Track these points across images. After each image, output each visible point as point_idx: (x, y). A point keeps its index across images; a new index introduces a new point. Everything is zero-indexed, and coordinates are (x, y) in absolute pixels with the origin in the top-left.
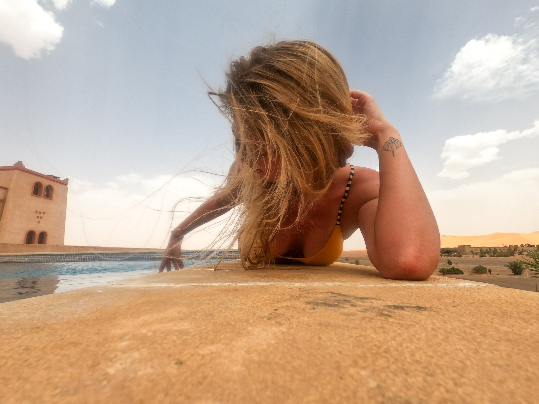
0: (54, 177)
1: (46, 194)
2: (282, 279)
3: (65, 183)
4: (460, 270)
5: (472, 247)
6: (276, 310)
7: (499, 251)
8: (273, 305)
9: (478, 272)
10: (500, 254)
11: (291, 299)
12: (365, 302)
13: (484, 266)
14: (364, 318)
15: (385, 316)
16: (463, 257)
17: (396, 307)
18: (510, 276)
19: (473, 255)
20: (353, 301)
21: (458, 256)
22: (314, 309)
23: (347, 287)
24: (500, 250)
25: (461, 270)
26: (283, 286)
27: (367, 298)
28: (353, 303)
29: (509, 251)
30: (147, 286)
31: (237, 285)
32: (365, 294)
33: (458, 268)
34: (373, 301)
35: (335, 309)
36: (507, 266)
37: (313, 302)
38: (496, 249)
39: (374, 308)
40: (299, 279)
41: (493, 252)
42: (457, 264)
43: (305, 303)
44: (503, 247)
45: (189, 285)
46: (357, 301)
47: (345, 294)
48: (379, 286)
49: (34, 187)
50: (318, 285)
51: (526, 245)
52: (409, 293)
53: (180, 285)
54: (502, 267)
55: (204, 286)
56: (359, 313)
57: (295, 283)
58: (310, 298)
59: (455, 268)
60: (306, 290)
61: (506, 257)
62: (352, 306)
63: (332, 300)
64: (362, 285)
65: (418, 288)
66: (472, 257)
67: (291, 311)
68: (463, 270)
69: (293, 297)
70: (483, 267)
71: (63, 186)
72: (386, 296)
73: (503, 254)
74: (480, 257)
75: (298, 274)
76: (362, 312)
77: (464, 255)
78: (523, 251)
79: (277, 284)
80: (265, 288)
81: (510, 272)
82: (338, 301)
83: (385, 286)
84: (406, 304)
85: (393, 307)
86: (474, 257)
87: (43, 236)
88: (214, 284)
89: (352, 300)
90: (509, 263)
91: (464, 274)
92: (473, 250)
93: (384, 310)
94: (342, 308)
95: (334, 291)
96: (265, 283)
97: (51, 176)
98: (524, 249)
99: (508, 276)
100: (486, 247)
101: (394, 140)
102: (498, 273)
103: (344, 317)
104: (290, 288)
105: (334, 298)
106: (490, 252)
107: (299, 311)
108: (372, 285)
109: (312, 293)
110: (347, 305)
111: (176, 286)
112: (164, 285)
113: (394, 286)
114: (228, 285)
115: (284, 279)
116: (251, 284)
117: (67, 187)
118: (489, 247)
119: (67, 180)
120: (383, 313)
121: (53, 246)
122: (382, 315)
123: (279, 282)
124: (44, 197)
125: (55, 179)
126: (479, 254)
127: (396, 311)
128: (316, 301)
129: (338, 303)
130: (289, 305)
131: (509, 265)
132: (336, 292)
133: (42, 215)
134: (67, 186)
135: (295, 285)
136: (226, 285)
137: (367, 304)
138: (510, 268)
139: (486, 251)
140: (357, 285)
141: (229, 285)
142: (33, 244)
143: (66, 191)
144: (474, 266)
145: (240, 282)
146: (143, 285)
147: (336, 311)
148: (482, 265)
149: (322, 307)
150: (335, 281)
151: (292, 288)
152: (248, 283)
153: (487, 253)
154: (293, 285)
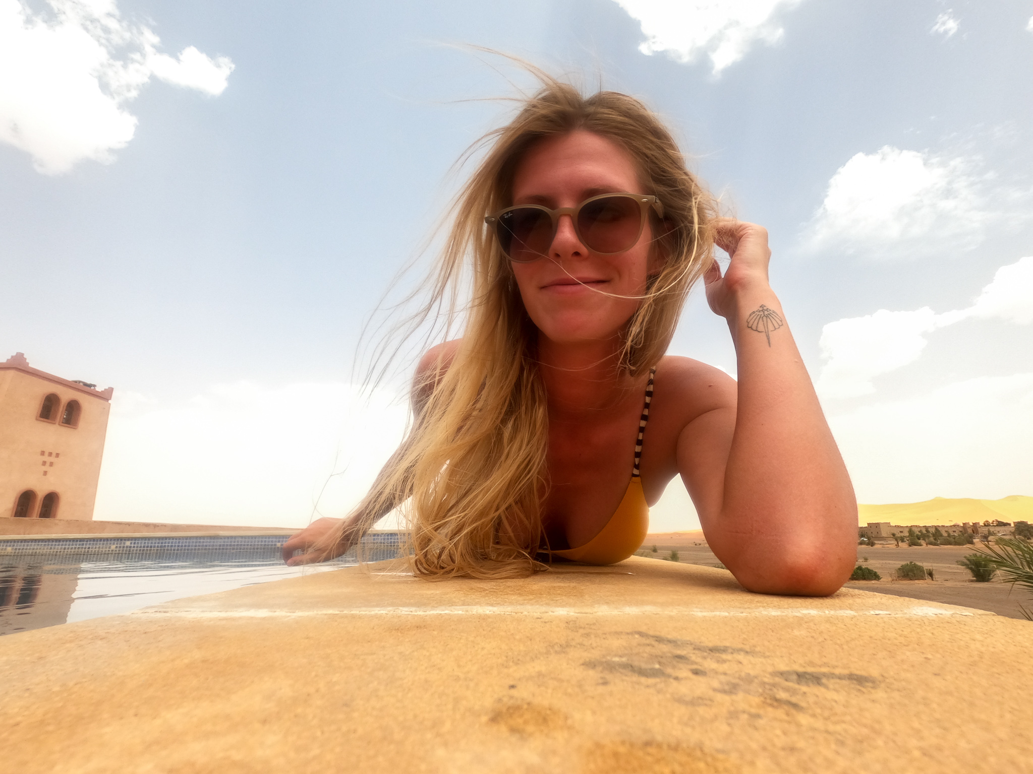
0: (86, 385)
1: (65, 416)
2: (527, 598)
3: (105, 396)
4: (872, 571)
5: (893, 526)
6: (512, 687)
7: (945, 534)
8: (506, 670)
9: (908, 575)
10: (947, 539)
11: (548, 653)
12: (724, 661)
13: (919, 564)
14: (733, 715)
15: (786, 707)
16: (878, 546)
17: (802, 677)
18: (969, 583)
19: (896, 543)
20: (693, 658)
21: (868, 544)
22: (605, 683)
23: (671, 618)
24: (946, 531)
25: (875, 572)
26: (529, 615)
27: (724, 650)
28: (696, 663)
29: (963, 534)
30: (223, 615)
31: (428, 613)
32: (718, 637)
33: (870, 567)
34: (741, 657)
35: (655, 685)
36: (963, 564)
37: (601, 663)
38: (940, 529)
39: (749, 680)
40: (564, 598)
41: (934, 535)
42: (866, 560)
43: (583, 664)
44: (951, 526)
45: (320, 613)
46: (705, 658)
47: (670, 637)
48: (741, 615)
49: (42, 404)
50: (606, 613)
51: (994, 523)
52: (814, 634)
53: (299, 614)
54: (954, 566)
55: (353, 617)
56: (719, 697)
57: (557, 609)
58: (593, 648)
59: (863, 567)
60: (581, 628)
61: (958, 546)
62: (696, 672)
63: (645, 655)
64: (705, 614)
65: (828, 620)
66: (895, 545)
67: (550, 691)
68: (879, 572)
69: (553, 647)
70: (915, 566)
71: (101, 401)
72: (766, 643)
73: (952, 539)
74: (910, 546)
75: (562, 585)
76: (724, 692)
77: (880, 542)
78: (990, 534)
79: (516, 611)
80: (490, 620)
81: (969, 575)
82: (659, 658)
83: (753, 615)
84: (820, 666)
85: (795, 677)
86: (897, 545)
87: (50, 503)
88: (377, 612)
89: (692, 655)
90: (965, 557)
91: (882, 580)
92: (895, 532)
93: (774, 685)
94: (672, 680)
95: (643, 629)
96: (491, 608)
97: (80, 382)
98: (992, 529)
99: (965, 584)
100: (919, 526)
101: (769, 313)
102: (947, 577)
103: (681, 711)
104: (545, 622)
105: (648, 649)
106: (928, 537)
107: (570, 690)
108: (727, 614)
109: (596, 636)
110: (684, 672)
111: (289, 616)
112: (263, 613)
113: (775, 616)
114: (408, 613)
115: (531, 597)
116: (458, 611)
117: (110, 404)
118: (925, 526)
119: (110, 391)
120: (778, 696)
121: (69, 522)
122: (775, 704)
123: (522, 607)
124: (61, 424)
125: (87, 389)
126: (908, 540)
127: (804, 688)
128: (609, 658)
129: (660, 663)
130: (543, 669)
131: (965, 561)
132: (651, 633)
133: (52, 459)
134: (110, 401)
135: (556, 613)
136: (403, 612)
137: (730, 667)
138: (968, 568)
139: (920, 534)
140: (693, 613)
141: (410, 613)
142: (29, 517)
143: (106, 412)
144: (900, 562)
145: (436, 605)
146: (216, 614)
147: (659, 692)
148: (914, 562)
149: (624, 678)
150: (643, 603)
151: (551, 622)
152: (453, 607)
153: (922, 539)
154: (552, 613)
